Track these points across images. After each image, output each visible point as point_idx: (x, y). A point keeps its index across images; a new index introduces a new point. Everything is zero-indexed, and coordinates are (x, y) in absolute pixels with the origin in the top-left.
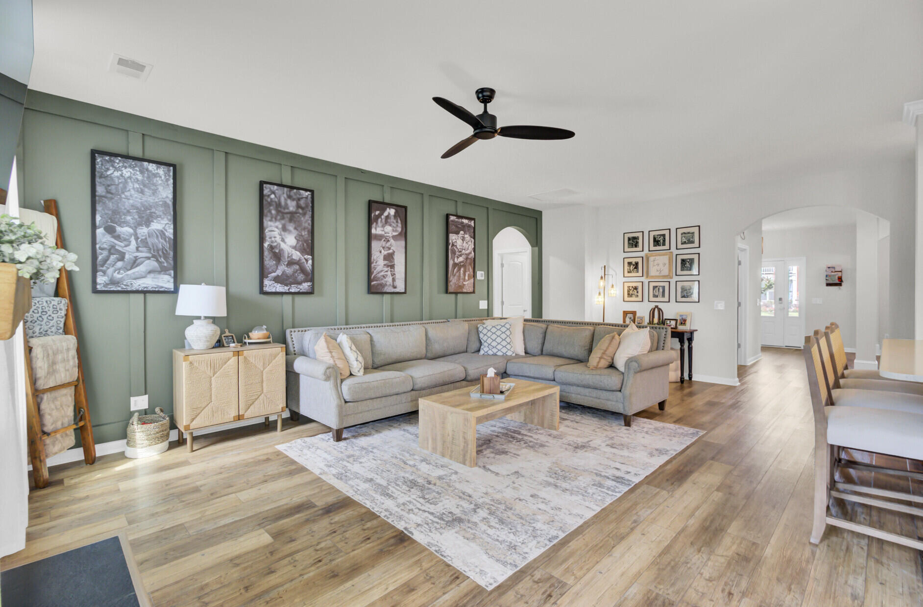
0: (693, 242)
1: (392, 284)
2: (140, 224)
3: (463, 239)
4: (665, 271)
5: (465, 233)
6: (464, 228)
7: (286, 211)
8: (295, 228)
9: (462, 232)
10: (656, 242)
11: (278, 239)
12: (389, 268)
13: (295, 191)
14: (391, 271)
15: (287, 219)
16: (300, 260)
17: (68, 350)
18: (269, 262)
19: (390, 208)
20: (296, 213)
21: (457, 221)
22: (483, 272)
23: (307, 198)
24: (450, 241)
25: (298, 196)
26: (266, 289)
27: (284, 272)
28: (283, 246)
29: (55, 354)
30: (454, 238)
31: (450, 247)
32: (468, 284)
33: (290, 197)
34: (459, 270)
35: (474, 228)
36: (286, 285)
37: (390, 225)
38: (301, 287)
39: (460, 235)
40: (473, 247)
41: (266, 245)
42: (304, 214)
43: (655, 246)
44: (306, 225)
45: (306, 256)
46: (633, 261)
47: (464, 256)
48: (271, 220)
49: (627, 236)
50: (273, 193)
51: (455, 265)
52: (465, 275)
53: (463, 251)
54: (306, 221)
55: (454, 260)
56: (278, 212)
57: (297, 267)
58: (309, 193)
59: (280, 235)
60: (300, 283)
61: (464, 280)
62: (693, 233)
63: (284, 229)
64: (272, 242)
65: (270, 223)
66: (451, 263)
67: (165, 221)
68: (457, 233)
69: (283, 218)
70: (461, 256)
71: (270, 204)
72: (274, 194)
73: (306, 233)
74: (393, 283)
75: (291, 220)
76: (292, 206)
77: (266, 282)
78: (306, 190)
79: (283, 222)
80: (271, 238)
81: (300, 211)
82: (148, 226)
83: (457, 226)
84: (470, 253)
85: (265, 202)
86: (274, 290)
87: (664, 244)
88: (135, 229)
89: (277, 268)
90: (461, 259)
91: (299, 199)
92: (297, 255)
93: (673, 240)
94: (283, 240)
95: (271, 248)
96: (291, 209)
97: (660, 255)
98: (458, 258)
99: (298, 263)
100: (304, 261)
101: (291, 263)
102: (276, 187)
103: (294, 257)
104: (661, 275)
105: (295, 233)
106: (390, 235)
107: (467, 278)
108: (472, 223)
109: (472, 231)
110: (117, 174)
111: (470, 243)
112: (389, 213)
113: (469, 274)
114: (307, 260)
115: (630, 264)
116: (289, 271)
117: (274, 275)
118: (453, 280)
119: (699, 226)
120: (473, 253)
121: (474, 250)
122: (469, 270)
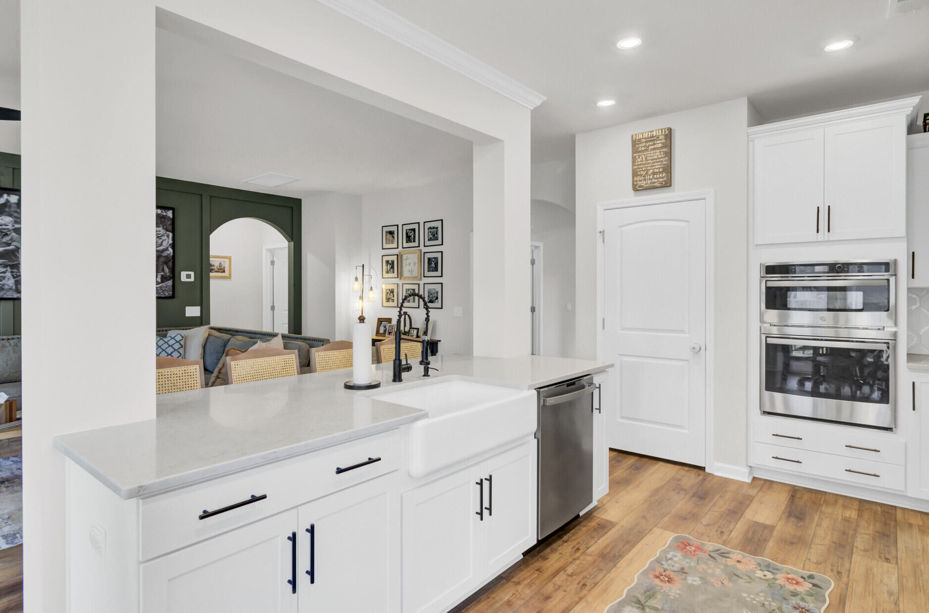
0: (437, 239)
1: (14, 287)
4: (415, 274)
10: (409, 239)
12: (8, 268)
14: (12, 272)
19: (9, 195)
22: (192, 274)
32: (161, 287)
35: (173, 220)
37: (10, 216)
40: (171, 242)
43: (407, 242)
46: (390, 258)
49: (385, 229)
62: (437, 228)
74: (16, 287)
84: (167, 249)
87: (414, 241)
93: (423, 235)
97: (411, 253)
104: (413, 276)
106: (10, 227)
107: (159, 280)
108: (170, 214)
109: (169, 223)
111: (164, 238)
112: (7, 201)
113: (162, 276)
115: (387, 262)
119: (442, 220)
120: (171, 250)
121: (173, 246)
122: (163, 270)
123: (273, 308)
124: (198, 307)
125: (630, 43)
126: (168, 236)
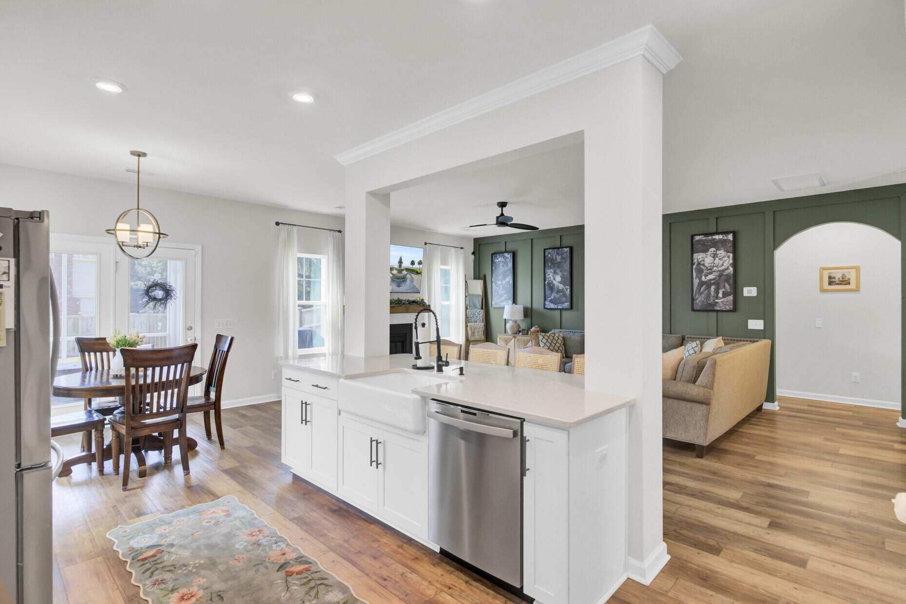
2: (503, 280)
3: (715, 256)
5: (717, 249)
6: (716, 244)
7: (556, 262)
8: (560, 271)
9: (712, 249)
11: (552, 279)
13: (560, 249)
15: (556, 267)
16: (563, 289)
17: (479, 328)
18: (548, 292)
20: (561, 262)
21: (704, 240)
22: (755, 289)
23: (567, 252)
24: (695, 261)
25: (562, 252)
26: (546, 307)
27: (555, 297)
28: (555, 282)
29: (475, 329)
30: (700, 257)
31: (694, 267)
32: (722, 302)
33: (558, 254)
34: (709, 287)
35: (735, 241)
36: (556, 304)
38: (564, 305)
39: (709, 253)
40: (731, 261)
41: (546, 283)
42: (565, 262)
44: (567, 268)
45: (566, 287)
47: (717, 274)
48: (548, 269)
50: (549, 253)
51: (702, 283)
52: (717, 292)
53: (715, 268)
54: (567, 266)
55: (700, 279)
56: (552, 263)
57: (562, 294)
58: (568, 249)
59: (553, 276)
60: (563, 303)
61: (717, 297)
63: (555, 273)
64: (549, 281)
65: (548, 271)
66: (696, 282)
67: (510, 277)
68: (706, 251)
69: (554, 267)
70: (711, 273)
71: (548, 260)
72: (551, 254)
73: (567, 273)
75: (558, 267)
76: (559, 258)
77: (547, 303)
78: (566, 247)
79: (554, 269)
80: (548, 279)
81: (563, 260)
82: (505, 280)
83: (704, 245)
84: (728, 268)
85: (546, 260)
86: (550, 307)
88: (502, 282)
89: (551, 295)
90: (711, 277)
91: (563, 254)
92: (561, 286)
94: (554, 279)
95: (549, 284)
96: (559, 260)
98: (706, 276)
99: (562, 291)
100: (565, 290)
101: (559, 291)
102: (551, 250)
103: (560, 288)
105: (560, 274)
107: (720, 295)
108: (730, 237)
109: (731, 245)
110: (497, 261)
111: (725, 259)
113: (723, 292)
114: (567, 289)
116: (557, 296)
117: (550, 298)
118: (700, 300)
120: (731, 269)
121: (735, 265)
122: (724, 287)
124: (763, 321)
126: (729, 257)
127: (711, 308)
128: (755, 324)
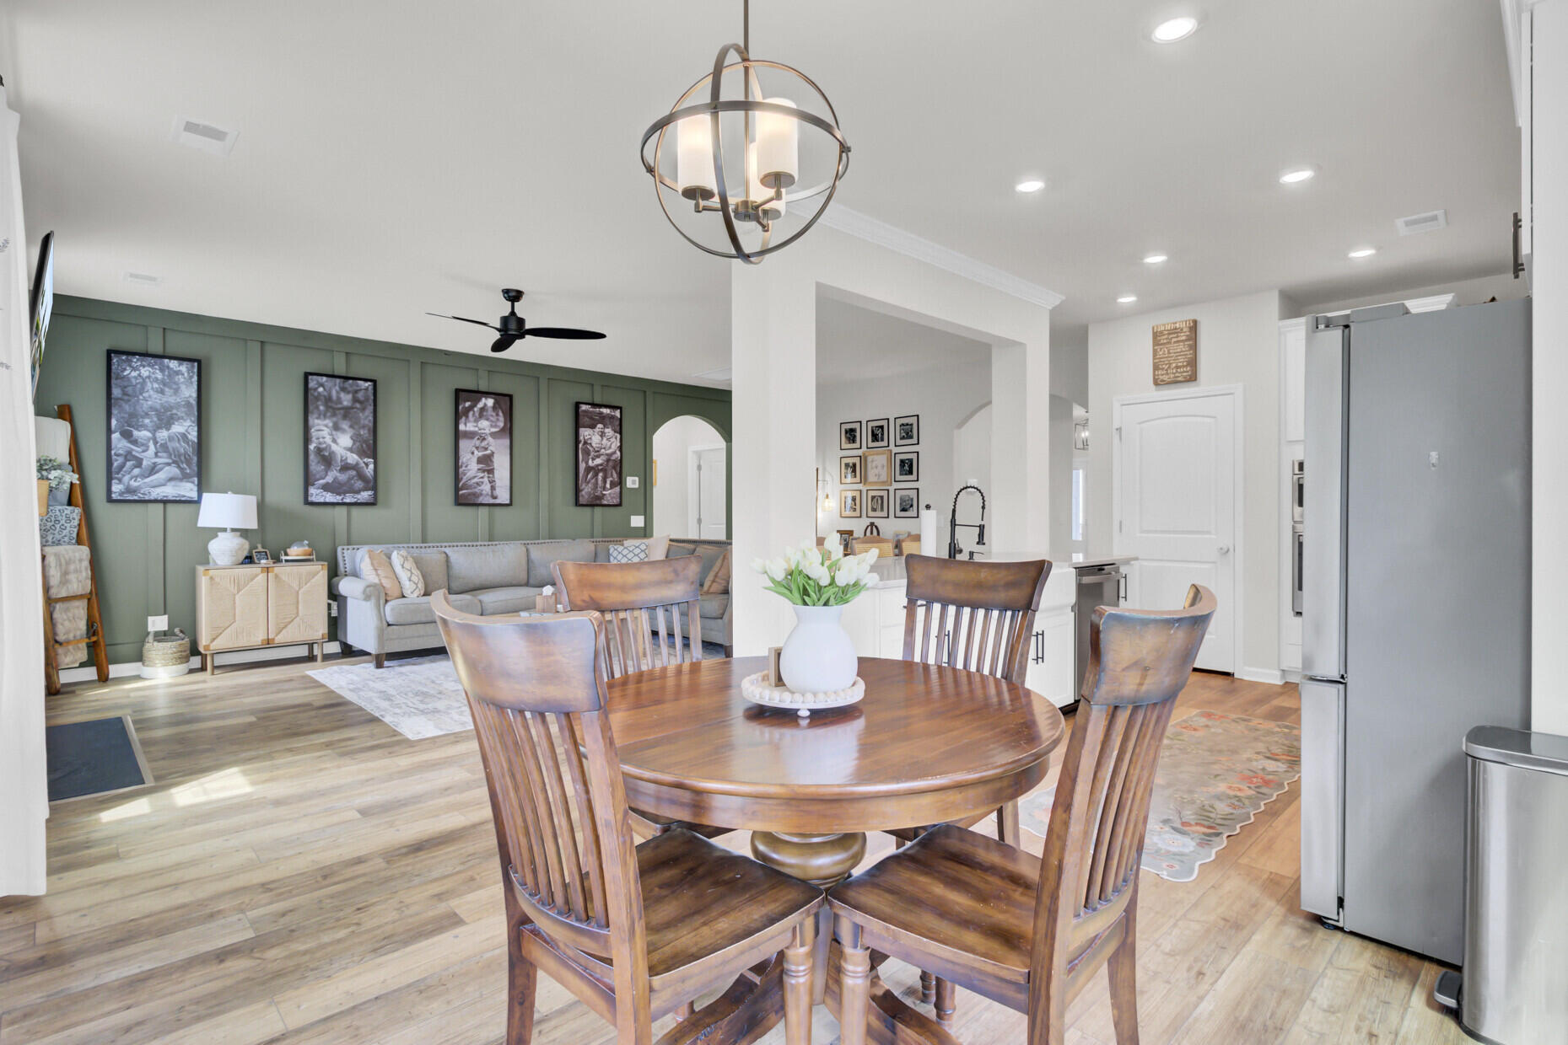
0: (911, 437)
1: (490, 493)
2: (158, 427)
3: (602, 435)
4: (884, 477)
5: (605, 426)
6: (603, 419)
7: (339, 406)
8: (351, 427)
9: (600, 426)
10: (875, 438)
11: (328, 440)
12: (486, 473)
13: (351, 381)
14: (489, 477)
15: (340, 416)
16: (357, 464)
17: (81, 560)
18: (316, 467)
19: (486, 398)
20: (352, 408)
21: (591, 412)
22: (637, 479)
23: (367, 389)
24: (581, 438)
25: (356, 388)
26: (312, 499)
27: (335, 479)
28: (334, 447)
29: (68, 563)
30: (586, 433)
31: (580, 446)
32: (610, 494)
33: (343, 389)
34: (596, 475)
35: (621, 419)
36: (339, 494)
37: (487, 420)
38: (359, 497)
39: (597, 430)
40: (619, 444)
41: (312, 447)
42: (364, 409)
43: (873, 441)
44: (366, 422)
45: (365, 460)
46: (850, 461)
47: (603, 457)
48: (318, 418)
49: (845, 427)
50: (322, 385)
51: (589, 469)
52: (605, 482)
53: (603, 450)
54: (366, 417)
55: (587, 463)
56: (328, 407)
57: (354, 473)
58: (369, 383)
59: (331, 435)
60: (358, 492)
61: (604, 488)
62: (912, 425)
63: (336, 427)
64: (320, 443)
65: (317, 421)
66: (582, 466)
67: (188, 423)
68: (593, 427)
69: (334, 415)
70: (598, 457)
71: (317, 398)
72: (321, 386)
73: (366, 431)
74: (492, 492)
75: (345, 417)
76: (346, 399)
77: (312, 490)
78: (366, 380)
79: (335, 419)
80: (318, 439)
81: (358, 405)
82: (168, 429)
83: (591, 418)
84: (615, 453)
85: (310, 397)
86: (322, 500)
87: (882, 440)
88: (154, 432)
89: (326, 475)
90: (598, 461)
91: (356, 392)
92: (353, 458)
93: (893, 433)
94: (334, 441)
95: (319, 450)
96: (345, 403)
97: (877, 454)
98: (593, 459)
99: (355, 467)
100: (363, 465)
101: (345, 467)
102: (325, 379)
103: (349, 461)
104: (880, 480)
105: (350, 432)
106: (487, 431)
107: (608, 486)
108: (618, 413)
109: (618, 423)
110: (134, 374)
111: (612, 440)
112: (485, 405)
113: (611, 482)
114: (367, 465)
115: (847, 465)
116: (343, 477)
117: (322, 482)
118: (586, 490)
119: (918, 416)
120: (618, 453)
121: (621, 448)
122: (612, 476)
123: (699, 521)
124: (643, 517)
125: (1156, 259)
126: (616, 438)
127: (598, 502)
128: (637, 521)
